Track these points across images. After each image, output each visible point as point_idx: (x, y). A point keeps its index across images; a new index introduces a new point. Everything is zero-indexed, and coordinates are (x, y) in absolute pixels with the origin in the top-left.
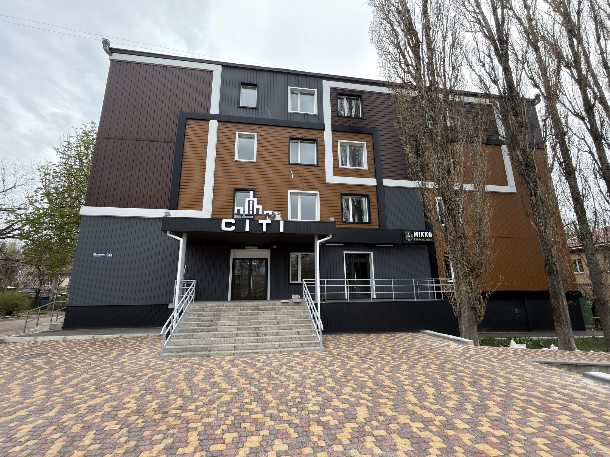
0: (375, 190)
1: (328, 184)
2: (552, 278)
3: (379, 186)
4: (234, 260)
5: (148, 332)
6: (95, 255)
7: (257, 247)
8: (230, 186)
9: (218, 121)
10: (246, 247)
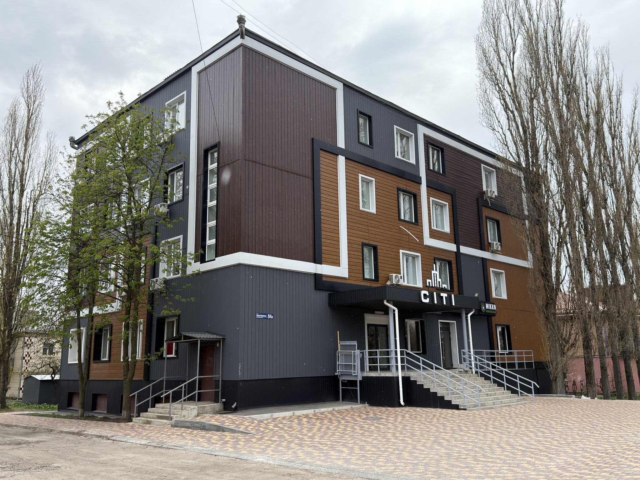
0: (454, 256)
1: (426, 246)
2: (588, 351)
3: (458, 253)
4: (369, 325)
5: (334, 406)
6: (258, 316)
7: (383, 313)
8: (358, 239)
9: (346, 158)
10: (376, 312)
